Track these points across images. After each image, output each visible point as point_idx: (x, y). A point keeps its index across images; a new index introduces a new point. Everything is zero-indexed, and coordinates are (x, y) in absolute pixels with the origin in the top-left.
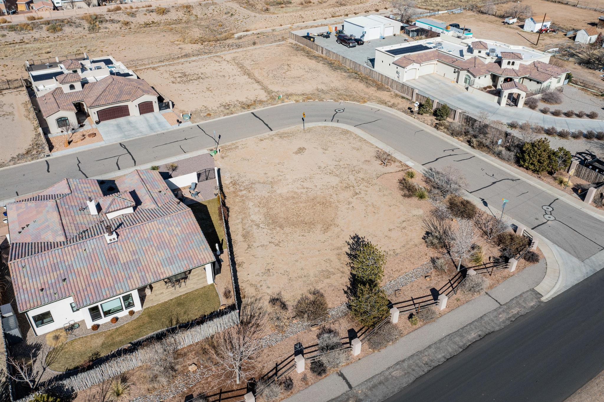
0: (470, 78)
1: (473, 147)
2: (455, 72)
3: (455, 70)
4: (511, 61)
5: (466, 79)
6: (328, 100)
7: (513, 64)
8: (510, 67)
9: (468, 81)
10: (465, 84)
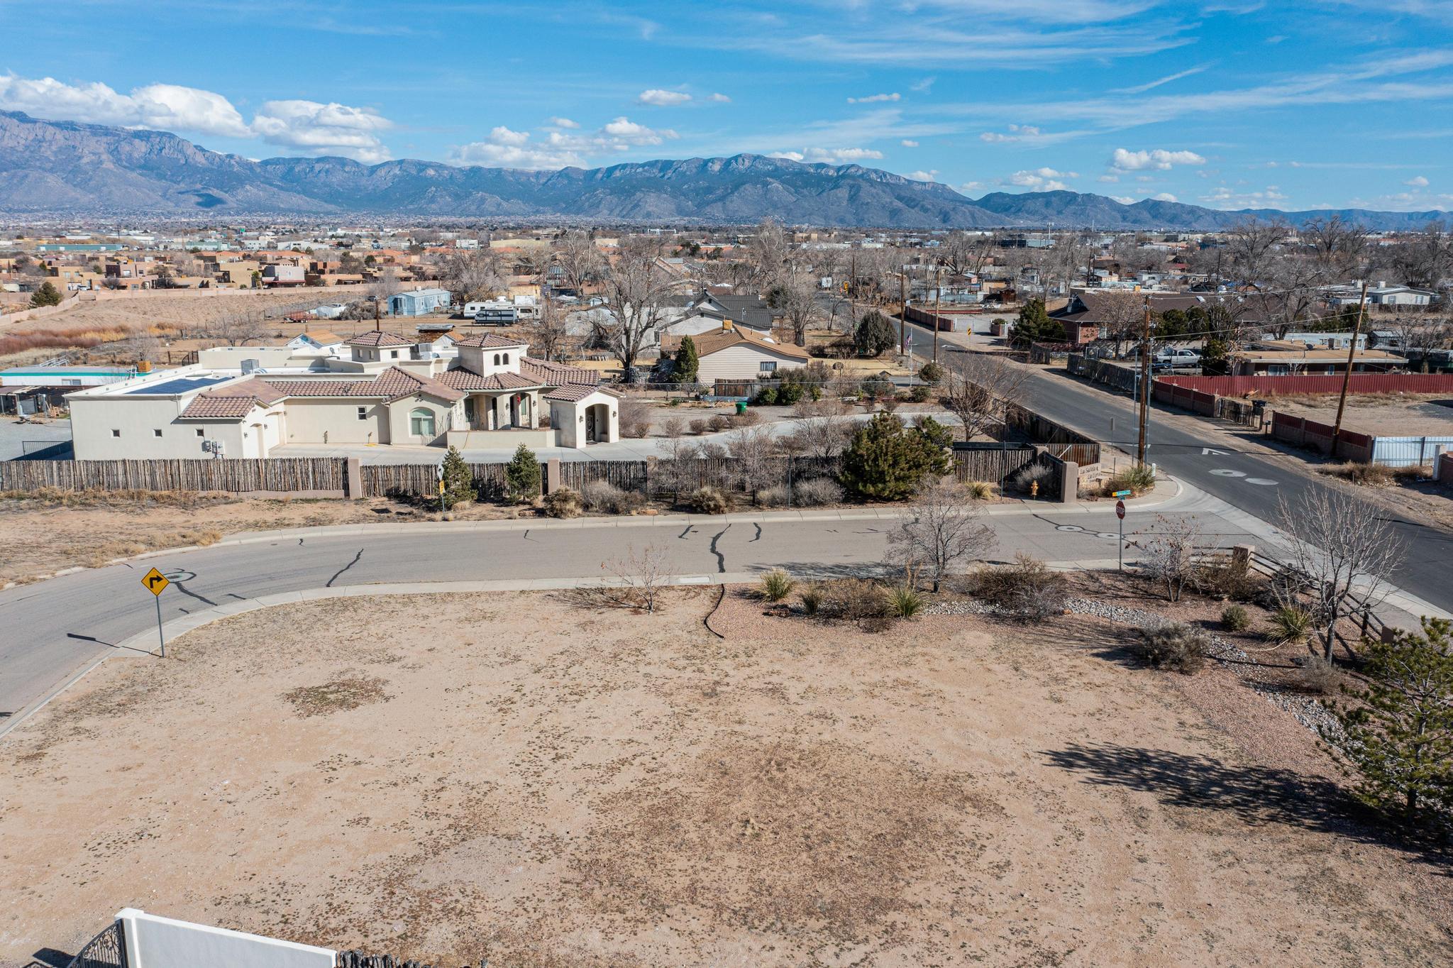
0: (432, 413)
1: (717, 510)
2: (363, 417)
3: (362, 410)
4: (501, 353)
5: (417, 421)
6: (59, 573)
7: (506, 360)
8: (502, 369)
9: (425, 426)
10: (418, 437)
